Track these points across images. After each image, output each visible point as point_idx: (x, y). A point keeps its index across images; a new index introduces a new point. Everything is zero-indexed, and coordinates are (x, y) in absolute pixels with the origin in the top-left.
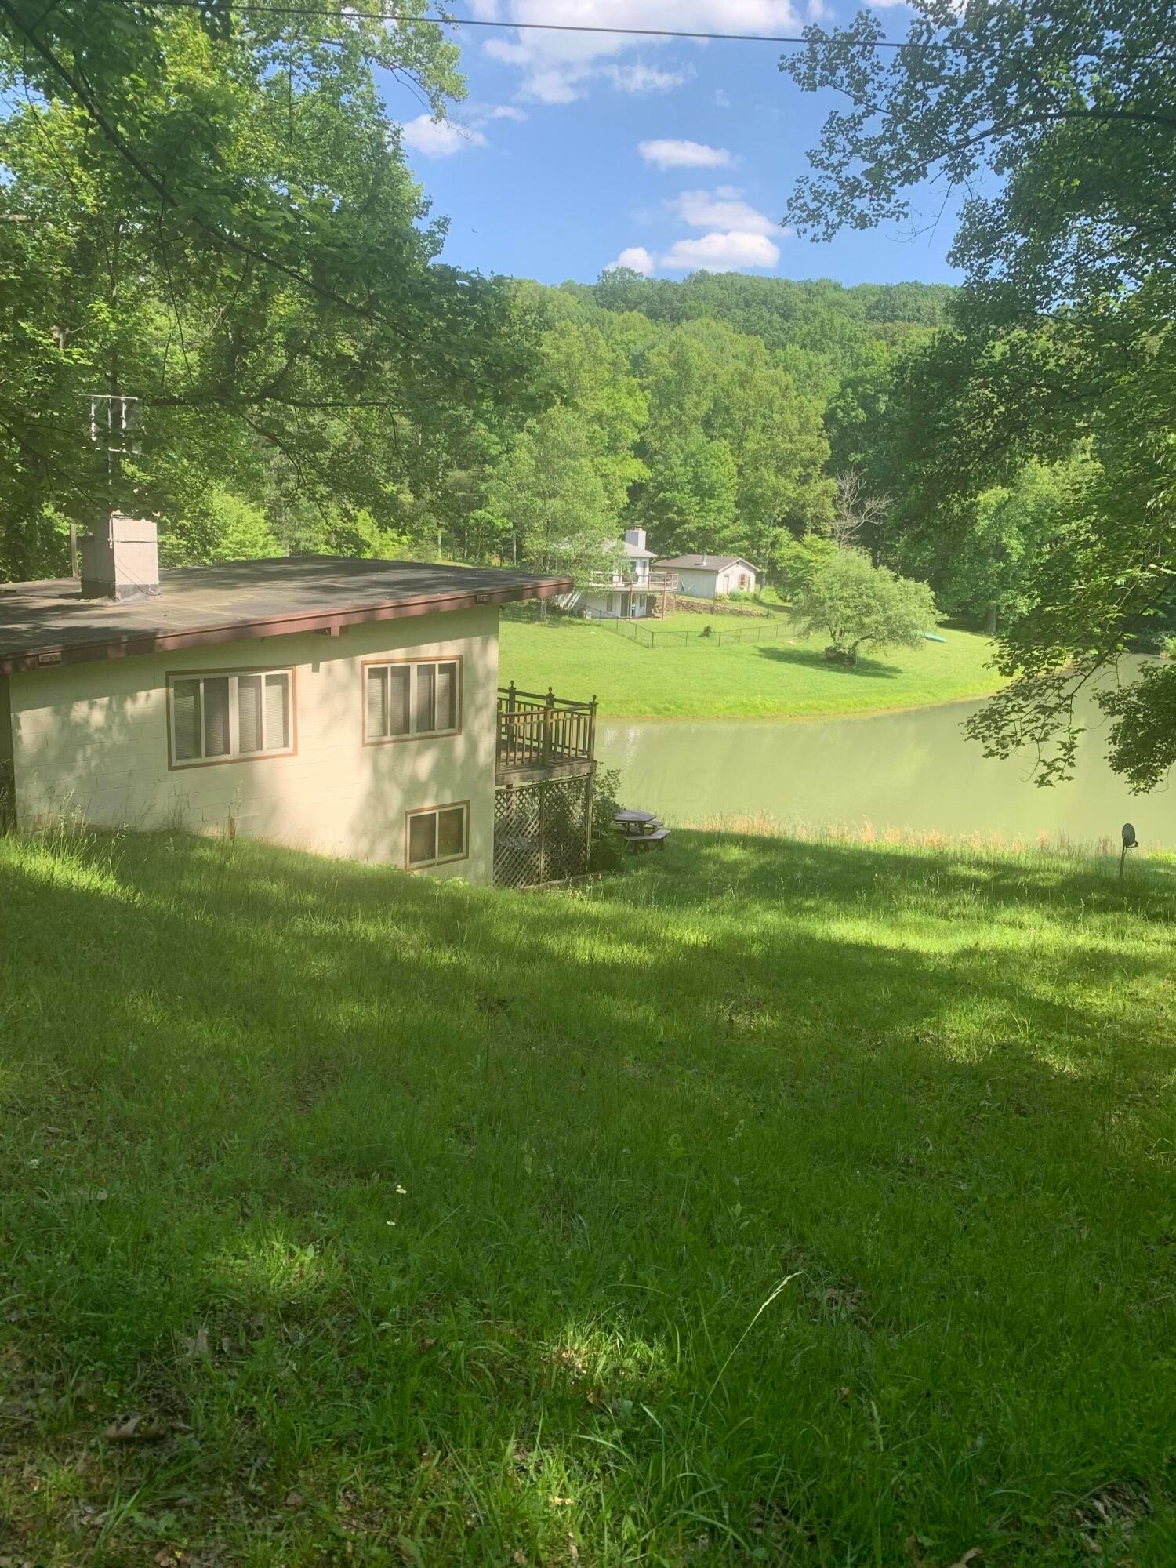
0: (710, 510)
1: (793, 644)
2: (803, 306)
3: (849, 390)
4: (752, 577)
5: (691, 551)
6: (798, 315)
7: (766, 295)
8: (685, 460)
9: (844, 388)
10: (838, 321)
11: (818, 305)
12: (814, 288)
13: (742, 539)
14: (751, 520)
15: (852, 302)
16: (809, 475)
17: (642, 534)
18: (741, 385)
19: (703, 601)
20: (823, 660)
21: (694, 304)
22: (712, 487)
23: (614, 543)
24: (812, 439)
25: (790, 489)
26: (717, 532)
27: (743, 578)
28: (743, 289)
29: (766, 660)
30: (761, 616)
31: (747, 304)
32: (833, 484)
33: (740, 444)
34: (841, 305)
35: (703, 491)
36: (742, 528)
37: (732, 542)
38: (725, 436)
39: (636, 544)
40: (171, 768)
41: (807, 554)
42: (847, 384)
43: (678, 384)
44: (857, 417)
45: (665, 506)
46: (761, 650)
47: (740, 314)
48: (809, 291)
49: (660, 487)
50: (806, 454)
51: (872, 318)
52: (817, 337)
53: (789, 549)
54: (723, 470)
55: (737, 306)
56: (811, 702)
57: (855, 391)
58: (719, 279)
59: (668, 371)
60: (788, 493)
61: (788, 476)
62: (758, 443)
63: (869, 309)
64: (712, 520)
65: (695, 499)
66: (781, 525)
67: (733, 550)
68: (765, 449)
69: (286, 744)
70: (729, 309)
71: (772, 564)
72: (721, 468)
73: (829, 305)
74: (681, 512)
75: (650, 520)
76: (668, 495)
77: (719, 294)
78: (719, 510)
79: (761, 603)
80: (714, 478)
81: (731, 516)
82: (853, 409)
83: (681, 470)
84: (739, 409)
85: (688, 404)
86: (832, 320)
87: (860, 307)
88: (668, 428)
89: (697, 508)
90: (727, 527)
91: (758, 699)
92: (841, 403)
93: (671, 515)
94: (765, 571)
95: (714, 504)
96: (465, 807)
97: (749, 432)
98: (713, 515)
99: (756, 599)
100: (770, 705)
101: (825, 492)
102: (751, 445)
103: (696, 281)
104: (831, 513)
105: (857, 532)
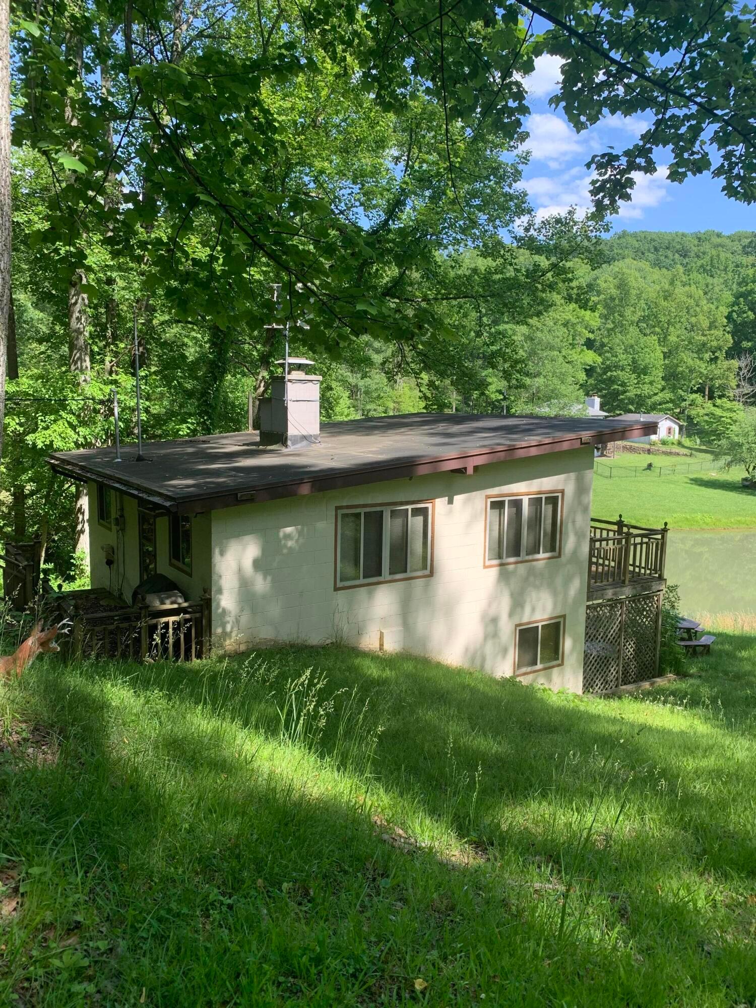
0: (644, 383)
1: (714, 475)
2: (695, 249)
3: (742, 299)
4: (677, 429)
5: (630, 411)
6: (692, 254)
7: (669, 243)
8: (625, 350)
9: (737, 298)
10: (723, 255)
11: (706, 247)
12: (703, 237)
13: (667, 402)
14: (674, 389)
15: (731, 244)
16: (717, 358)
17: (597, 401)
18: (665, 299)
19: (642, 445)
20: (740, 488)
21: (620, 251)
22: (646, 367)
23: (580, 406)
24: (719, 333)
25: (703, 367)
26: (650, 397)
27: (670, 429)
28: (653, 240)
29: (697, 487)
30: (686, 455)
31: (656, 249)
32: (735, 363)
33: (665, 337)
34: (723, 246)
35: (640, 371)
36: (667, 395)
37: (660, 404)
38: (654, 333)
39: (593, 406)
40: (336, 589)
41: (718, 412)
42: (738, 296)
43: (621, 300)
44: (748, 317)
45: (612, 381)
46: (692, 480)
47: (652, 256)
48: (699, 239)
49: (608, 369)
50: (715, 344)
51: (747, 253)
52: (708, 268)
53: (702, 408)
54: (654, 356)
55: (649, 251)
56: (739, 518)
57: (746, 299)
58: (635, 235)
59: (614, 292)
60: (702, 370)
61: (701, 359)
62: (678, 337)
63: (744, 247)
64: (646, 390)
65: (634, 376)
66: (696, 392)
67: (661, 410)
68: (683, 340)
69: (425, 567)
70: (643, 254)
71: (690, 419)
72: (652, 355)
73: (716, 246)
74: (623, 384)
75: (600, 390)
76: (615, 373)
77: (636, 244)
78: (651, 383)
79: (684, 447)
80: (647, 361)
81: (660, 387)
82: (745, 312)
83: (624, 357)
84: (664, 315)
85: (628, 312)
86: (718, 256)
87: (738, 247)
88: (612, 329)
89: (636, 381)
90: (656, 394)
91: (699, 516)
92: (736, 308)
93: (616, 387)
94: (685, 424)
95: (647, 379)
96: (561, 620)
97: (671, 329)
98: (646, 386)
99: (680, 444)
100: (708, 520)
101: (729, 369)
102: (673, 338)
103: (619, 238)
104: (734, 383)
105: (753, 396)
